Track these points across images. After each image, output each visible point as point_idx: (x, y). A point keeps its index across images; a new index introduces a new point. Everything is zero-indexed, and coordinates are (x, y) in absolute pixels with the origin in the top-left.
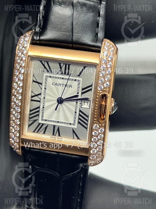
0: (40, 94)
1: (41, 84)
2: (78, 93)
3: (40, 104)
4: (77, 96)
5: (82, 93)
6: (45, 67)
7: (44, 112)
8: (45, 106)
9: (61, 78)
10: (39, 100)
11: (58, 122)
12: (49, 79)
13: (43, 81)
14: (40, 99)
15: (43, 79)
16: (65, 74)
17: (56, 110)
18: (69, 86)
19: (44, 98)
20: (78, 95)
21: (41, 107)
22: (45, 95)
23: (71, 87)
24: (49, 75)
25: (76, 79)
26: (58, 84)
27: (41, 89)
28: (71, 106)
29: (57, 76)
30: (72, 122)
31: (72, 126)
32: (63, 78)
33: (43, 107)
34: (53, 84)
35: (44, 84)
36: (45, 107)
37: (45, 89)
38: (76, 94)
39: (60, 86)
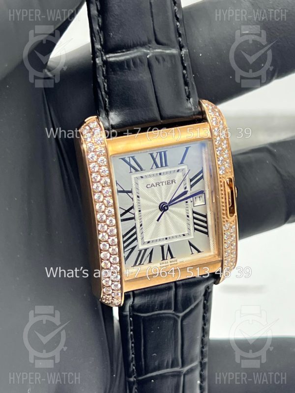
0: (132, 208)
1: (131, 192)
2: (185, 188)
3: (135, 222)
4: (185, 193)
5: (192, 186)
6: (131, 166)
7: (144, 231)
8: (143, 223)
9: (157, 174)
10: (133, 216)
11: (166, 239)
12: (140, 182)
13: (132, 186)
14: (134, 214)
15: (132, 184)
16: (162, 166)
17: (158, 220)
18: (171, 182)
19: (140, 211)
20: (186, 190)
21: (138, 226)
22: (139, 207)
23: (174, 183)
24: (139, 175)
25: (178, 169)
26: (155, 185)
27: (132, 199)
28: (179, 211)
29: (151, 173)
30: (186, 232)
31: (187, 238)
32: (160, 174)
33: (141, 225)
34: (148, 186)
35: (134, 191)
36: (143, 225)
37: (138, 197)
38: (183, 190)
39: (158, 186)
